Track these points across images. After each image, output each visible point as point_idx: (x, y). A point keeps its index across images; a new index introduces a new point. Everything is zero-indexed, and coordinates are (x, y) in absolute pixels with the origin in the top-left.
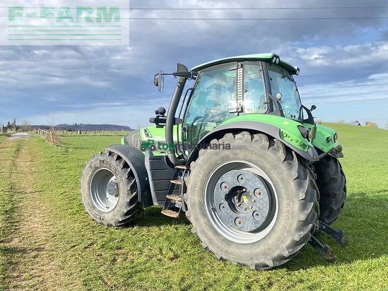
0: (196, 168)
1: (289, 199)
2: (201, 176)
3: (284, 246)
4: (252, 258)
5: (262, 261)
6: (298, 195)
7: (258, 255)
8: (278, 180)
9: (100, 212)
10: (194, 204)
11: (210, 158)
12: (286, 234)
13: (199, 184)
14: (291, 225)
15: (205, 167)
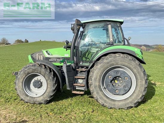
0: (97, 70)
1: (141, 79)
2: (100, 73)
3: (139, 98)
4: (126, 105)
5: (130, 105)
6: (144, 78)
7: (128, 103)
8: (136, 72)
9: (32, 97)
10: (96, 86)
11: (104, 65)
12: (140, 93)
13: (98, 77)
14: (142, 89)
15: (102, 69)
